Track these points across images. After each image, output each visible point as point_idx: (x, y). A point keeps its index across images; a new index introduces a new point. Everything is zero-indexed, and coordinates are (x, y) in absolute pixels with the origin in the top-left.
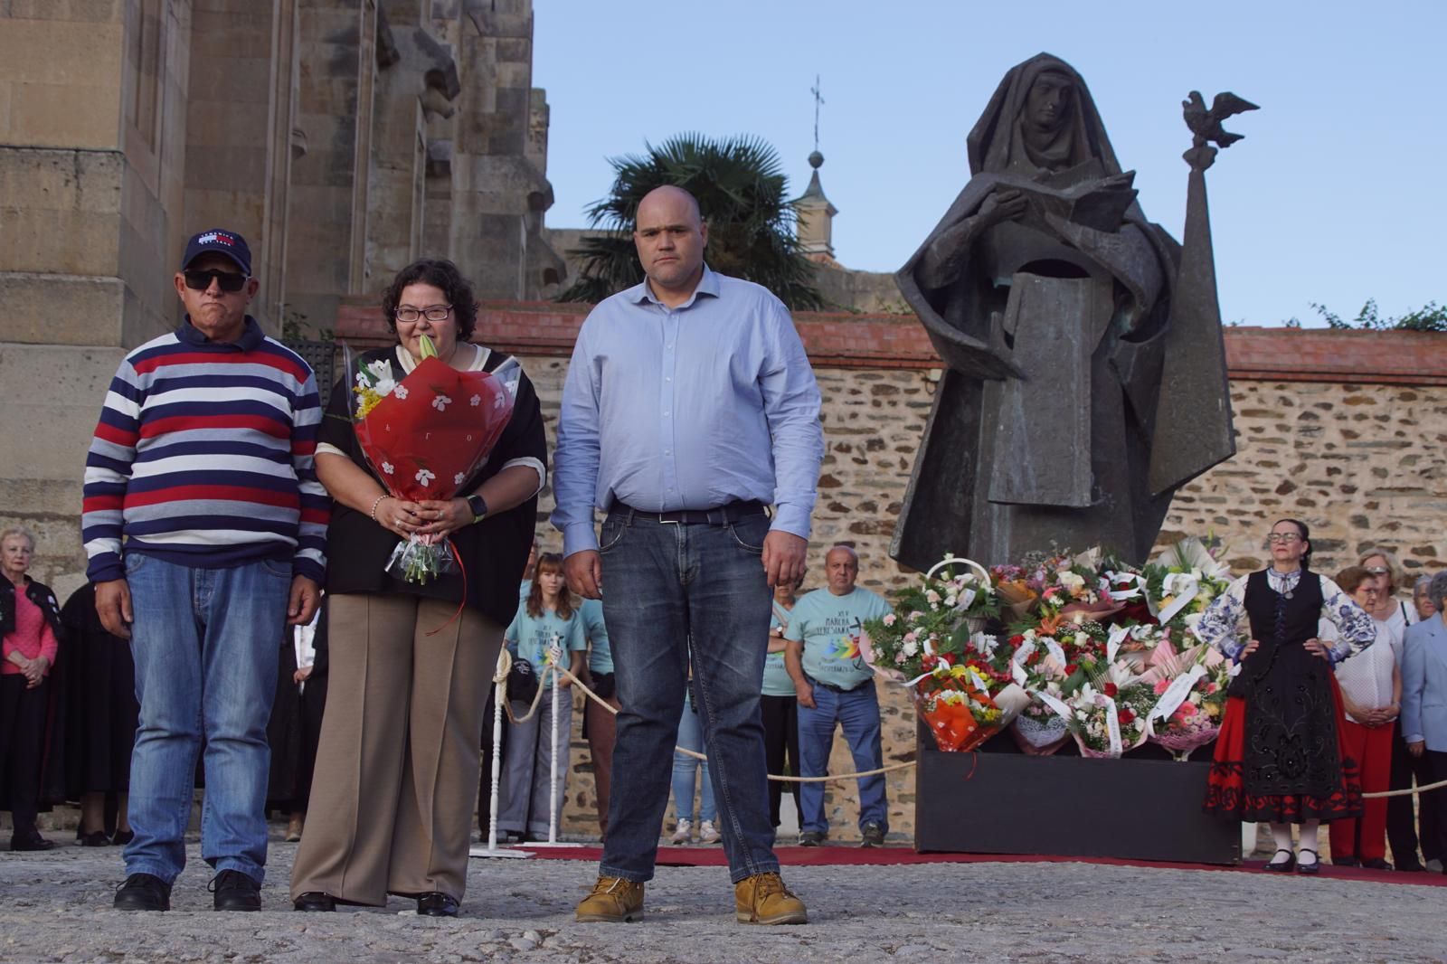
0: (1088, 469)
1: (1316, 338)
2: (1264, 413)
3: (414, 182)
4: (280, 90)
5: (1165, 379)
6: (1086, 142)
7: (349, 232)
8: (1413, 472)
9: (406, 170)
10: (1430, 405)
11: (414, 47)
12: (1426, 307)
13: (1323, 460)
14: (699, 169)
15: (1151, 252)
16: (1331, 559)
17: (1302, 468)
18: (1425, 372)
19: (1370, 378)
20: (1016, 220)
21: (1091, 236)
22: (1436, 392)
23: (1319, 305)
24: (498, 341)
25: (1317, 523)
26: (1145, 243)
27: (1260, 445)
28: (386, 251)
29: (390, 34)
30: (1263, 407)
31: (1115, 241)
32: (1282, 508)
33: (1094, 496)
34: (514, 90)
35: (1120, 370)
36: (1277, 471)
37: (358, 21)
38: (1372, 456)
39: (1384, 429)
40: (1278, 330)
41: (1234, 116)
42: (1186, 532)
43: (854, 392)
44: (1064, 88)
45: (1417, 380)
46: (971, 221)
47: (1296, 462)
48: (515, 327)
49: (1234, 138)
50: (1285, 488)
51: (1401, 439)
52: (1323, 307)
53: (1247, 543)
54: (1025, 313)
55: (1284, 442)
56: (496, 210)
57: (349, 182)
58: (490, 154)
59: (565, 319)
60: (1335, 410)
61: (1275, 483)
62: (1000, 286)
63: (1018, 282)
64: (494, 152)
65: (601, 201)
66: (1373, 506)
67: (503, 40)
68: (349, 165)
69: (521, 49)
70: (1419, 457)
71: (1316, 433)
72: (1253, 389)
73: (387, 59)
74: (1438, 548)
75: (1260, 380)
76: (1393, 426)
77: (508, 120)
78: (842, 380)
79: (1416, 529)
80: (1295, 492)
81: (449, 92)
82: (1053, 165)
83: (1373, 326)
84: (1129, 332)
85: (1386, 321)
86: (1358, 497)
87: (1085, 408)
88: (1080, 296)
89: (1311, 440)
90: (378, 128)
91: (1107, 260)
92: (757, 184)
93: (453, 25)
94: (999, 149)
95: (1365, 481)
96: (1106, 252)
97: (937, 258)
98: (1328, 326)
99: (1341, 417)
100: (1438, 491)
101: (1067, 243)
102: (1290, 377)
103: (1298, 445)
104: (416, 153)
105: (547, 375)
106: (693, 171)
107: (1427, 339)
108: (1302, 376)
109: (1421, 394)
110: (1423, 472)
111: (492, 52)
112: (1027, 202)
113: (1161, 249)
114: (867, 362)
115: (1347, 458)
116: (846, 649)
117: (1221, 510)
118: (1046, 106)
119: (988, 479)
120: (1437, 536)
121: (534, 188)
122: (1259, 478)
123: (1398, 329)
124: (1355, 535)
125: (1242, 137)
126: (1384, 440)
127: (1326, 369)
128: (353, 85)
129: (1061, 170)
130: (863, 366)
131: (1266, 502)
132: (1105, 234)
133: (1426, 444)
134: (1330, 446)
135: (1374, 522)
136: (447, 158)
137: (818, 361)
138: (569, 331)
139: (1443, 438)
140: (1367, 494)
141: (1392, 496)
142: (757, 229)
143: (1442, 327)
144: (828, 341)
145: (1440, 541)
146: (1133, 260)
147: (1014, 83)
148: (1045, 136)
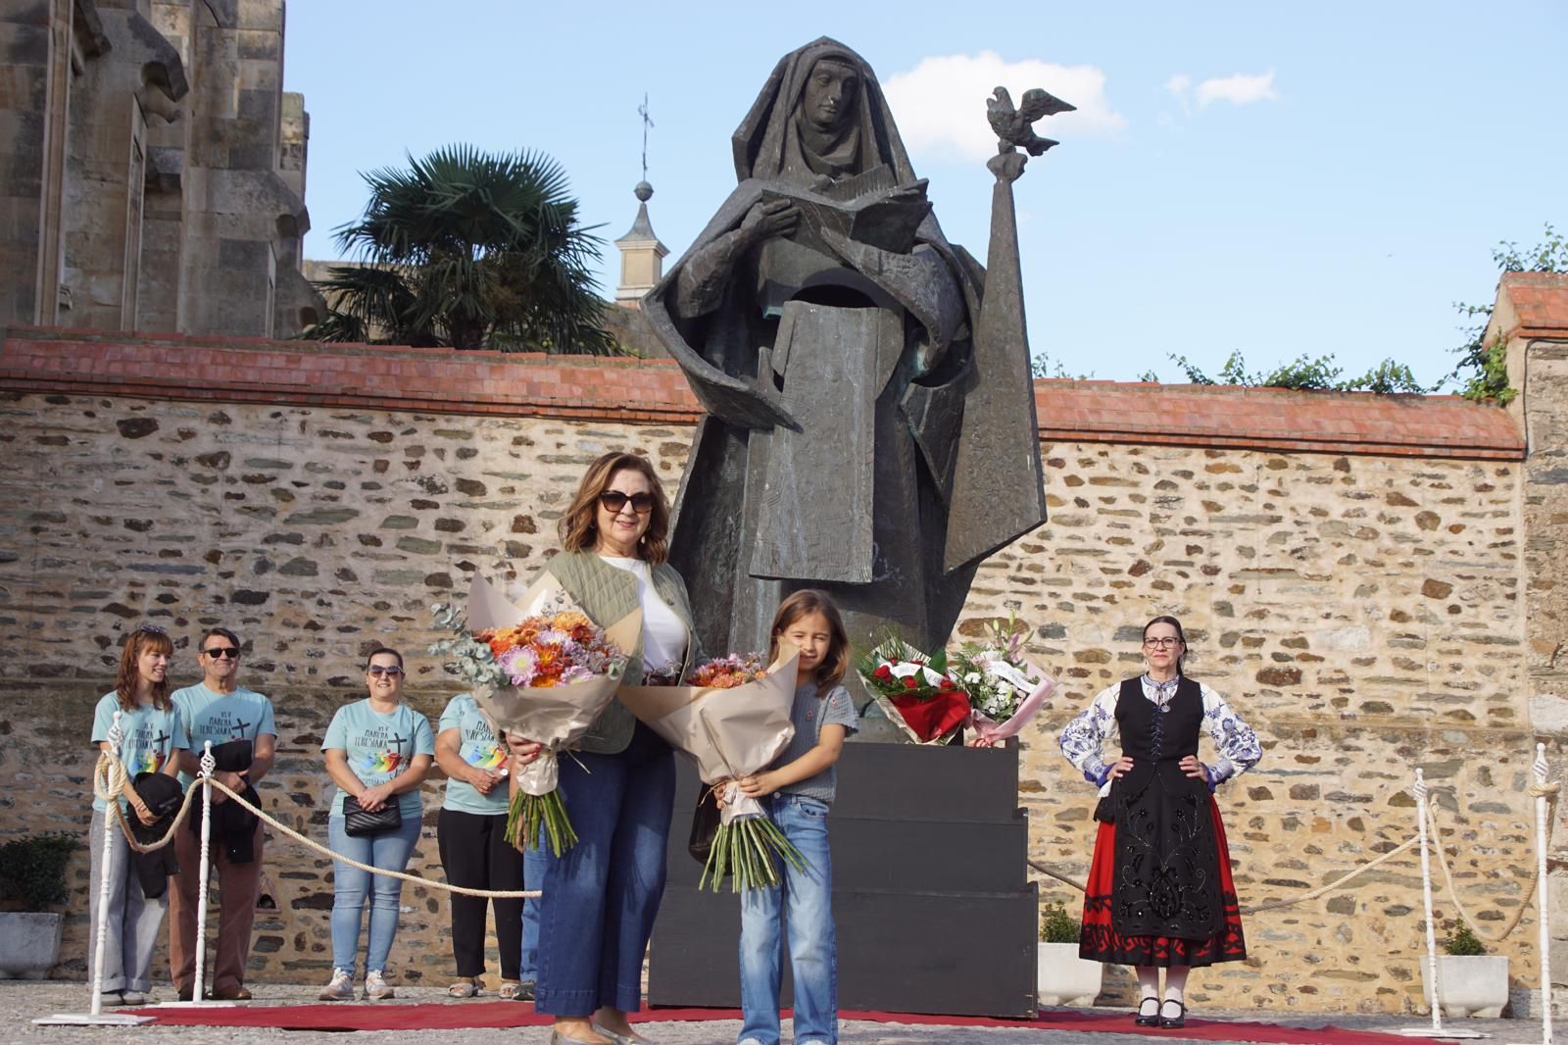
0: (870, 538)
1: (1175, 395)
2: (1115, 481)
3: (130, 198)
5: (964, 431)
7: (36, 254)
8: (1283, 551)
9: (118, 182)
10: (1303, 475)
11: (128, 33)
12: (1298, 361)
13: (1182, 537)
14: (471, 188)
17: (1158, 546)
18: (1296, 435)
19: (1235, 442)
20: (787, 236)
21: (875, 257)
22: (1308, 459)
23: (1179, 357)
24: (205, 385)
26: (942, 267)
27: (1111, 518)
28: (94, 279)
29: (97, 18)
30: (1114, 474)
31: (902, 263)
32: (1135, 592)
33: (877, 570)
34: (260, 92)
35: (910, 419)
36: (1130, 549)
39: (1251, 500)
40: (1133, 385)
42: (1026, 620)
44: (849, 78)
45: (1288, 445)
46: (733, 236)
47: (1153, 539)
48: (228, 368)
49: (1047, 144)
50: (1139, 569)
51: (1270, 513)
52: (1183, 358)
53: (1096, 633)
54: (796, 347)
55: (1139, 515)
56: (238, 235)
57: (35, 192)
58: (230, 168)
59: (289, 359)
60: (1196, 478)
61: (1127, 563)
62: (769, 316)
63: (789, 312)
64: (236, 166)
65: (353, 222)
66: (1239, 590)
67: (246, 33)
68: (36, 171)
69: (269, 44)
70: (1291, 534)
71: (1174, 505)
72: (1103, 454)
73: (94, 47)
74: (1311, 640)
75: (1111, 443)
76: (1261, 497)
77: (252, 128)
78: (624, 437)
79: (1287, 618)
80: (1150, 573)
81: (174, 91)
82: (835, 172)
83: (1239, 382)
84: (923, 373)
85: (1254, 376)
86: (1221, 580)
87: (867, 464)
88: (863, 329)
89: (1169, 513)
90: (81, 131)
91: (894, 286)
92: (541, 208)
93: (184, 13)
94: (770, 151)
95: (1229, 562)
96: (893, 276)
97: (691, 280)
99: (1202, 487)
100: (1310, 573)
101: (847, 264)
102: (1145, 438)
103: (1154, 518)
105: (266, 426)
106: (464, 190)
107: (1300, 397)
108: (1160, 439)
109: (1292, 460)
110: (1294, 552)
111: (234, 47)
112: (799, 214)
113: (961, 275)
114: (653, 416)
115: (1210, 535)
117: (1066, 594)
118: (826, 99)
119: (750, 548)
120: (1310, 626)
121: (285, 210)
122: (1108, 557)
123: (1267, 385)
124: (1218, 624)
125: (1056, 143)
126: (1251, 513)
127: (1185, 431)
128: (41, 74)
129: (845, 177)
130: (649, 420)
131: (1117, 585)
132: (893, 255)
133: (1298, 518)
134: (1190, 520)
135: (1239, 609)
136: (177, 171)
137: (596, 413)
138: (294, 374)
139: (1318, 512)
140: (1231, 577)
141: (1260, 578)
142: (540, 260)
143: (1317, 384)
144: (608, 390)
145: (1313, 632)
146: (927, 286)
147: (789, 71)
148: (825, 137)
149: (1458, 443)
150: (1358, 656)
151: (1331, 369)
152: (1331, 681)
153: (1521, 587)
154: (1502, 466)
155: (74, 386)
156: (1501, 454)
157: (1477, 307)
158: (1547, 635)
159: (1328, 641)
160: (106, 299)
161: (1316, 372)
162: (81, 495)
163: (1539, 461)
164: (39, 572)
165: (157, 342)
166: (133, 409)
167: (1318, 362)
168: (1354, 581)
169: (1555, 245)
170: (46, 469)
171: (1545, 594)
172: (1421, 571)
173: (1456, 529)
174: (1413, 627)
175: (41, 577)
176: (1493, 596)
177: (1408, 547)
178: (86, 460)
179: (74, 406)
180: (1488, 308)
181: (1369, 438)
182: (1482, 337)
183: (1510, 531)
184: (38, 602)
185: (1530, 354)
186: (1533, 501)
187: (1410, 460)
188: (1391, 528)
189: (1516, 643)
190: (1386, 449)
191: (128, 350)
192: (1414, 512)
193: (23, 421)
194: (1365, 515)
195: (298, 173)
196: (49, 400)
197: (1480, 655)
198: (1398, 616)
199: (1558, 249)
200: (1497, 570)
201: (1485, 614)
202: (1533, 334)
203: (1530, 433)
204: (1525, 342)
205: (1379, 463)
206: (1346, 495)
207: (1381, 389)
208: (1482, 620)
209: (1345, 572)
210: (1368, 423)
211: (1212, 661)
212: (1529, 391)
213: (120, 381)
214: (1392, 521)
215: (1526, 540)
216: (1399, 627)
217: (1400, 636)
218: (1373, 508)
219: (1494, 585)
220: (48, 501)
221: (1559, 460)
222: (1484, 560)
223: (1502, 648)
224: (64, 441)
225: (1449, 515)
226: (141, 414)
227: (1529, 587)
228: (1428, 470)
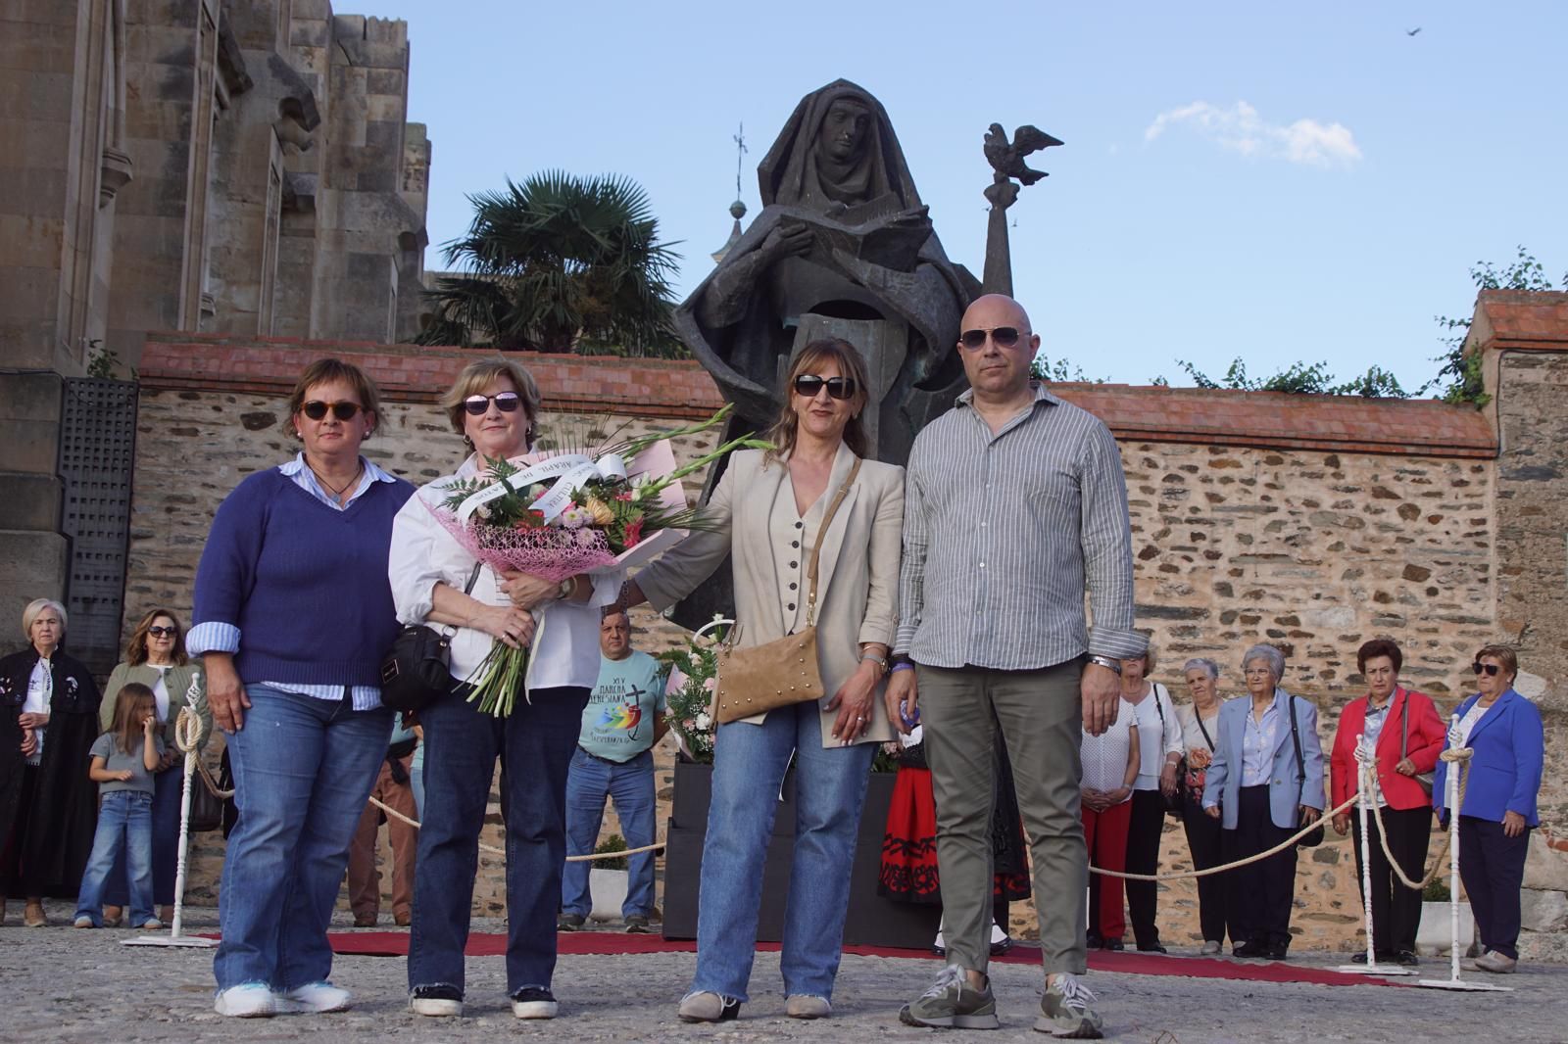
1: (1183, 398)
3: (267, 215)
4: (89, 108)
6: (883, 175)
7: (180, 266)
8: (1278, 539)
9: (258, 203)
10: (1297, 470)
11: (268, 72)
12: (1294, 367)
13: (1187, 525)
14: (562, 207)
15: (949, 295)
16: (1194, 627)
17: (1165, 533)
18: (1292, 434)
19: (1236, 440)
20: (802, 256)
21: (881, 275)
22: (1302, 456)
23: (1186, 363)
25: (1180, 589)
26: (943, 284)
28: (234, 288)
29: (240, 60)
31: (905, 281)
32: (1144, 574)
34: (385, 123)
35: (912, 419)
36: (1141, 535)
37: (195, 42)
38: (1237, 522)
39: (1250, 493)
40: (1145, 389)
41: (1036, 152)
43: (700, 445)
44: (862, 116)
45: (1283, 443)
46: (755, 256)
47: (1160, 527)
49: (1039, 175)
50: (1148, 553)
51: (1267, 504)
52: (1190, 365)
55: (1149, 505)
56: (364, 250)
57: (181, 212)
58: (358, 190)
59: (392, 361)
60: (1200, 472)
62: (788, 327)
63: (805, 323)
64: (364, 188)
65: (458, 239)
66: (1237, 573)
67: (374, 71)
68: (181, 194)
69: (394, 80)
70: (1286, 523)
71: (1180, 496)
73: (238, 85)
74: (1302, 618)
75: (1126, 440)
76: (1259, 490)
77: (379, 155)
78: (688, 432)
79: (1281, 599)
80: (1158, 557)
81: (308, 122)
82: (849, 199)
83: (1241, 386)
84: (923, 379)
85: (1254, 381)
86: (1222, 564)
88: (870, 339)
89: (1175, 503)
90: (225, 159)
92: (624, 227)
93: (321, 53)
94: (792, 180)
95: (1229, 547)
96: (896, 293)
97: (718, 296)
98: (1196, 385)
100: (1302, 558)
101: (856, 281)
102: (1155, 437)
103: (1162, 508)
104: (269, 184)
106: (556, 210)
107: (1296, 401)
108: (1168, 437)
109: (1287, 457)
110: (1288, 539)
111: (363, 83)
112: (813, 237)
113: (960, 292)
115: (1211, 523)
116: (622, 718)
118: (841, 135)
120: (1302, 606)
121: (406, 228)
123: (1267, 390)
124: (1218, 603)
125: (1047, 175)
126: (1250, 504)
127: (1191, 430)
128: (188, 109)
129: (858, 203)
132: (897, 273)
133: (1292, 509)
134: (1195, 510)
135: (1238, 591)
136: (312, 193)
137: (663, 411)
138: (396, 374)
139: (1309, 503)
140: (1231, 561)
141: (1256, 563)
142: (623, 273)
143: (1311, 388)
144: (673, 390)
145: (1304, 611)
146: (927, 302)
147: (809, 110)
148: (840, 168)
149: (1437, 442)
150: (1344, 633)
151: (1323, 376)
152: (1320, 655)
153: (1492, 571)
154: (1477, 463)
155: (204, 384)
156: (1476, 453)
157: (1457, 320)
158: (1516, 615)
159: (1318, 619)
160: (245, 307)
161: (1311, 379)
162: (209, 480)
163: (1511, 459)
164: (171, 547)
165: (277, 345)
166: (255, 404)
167: (1312, 369)
168: (1343, 566)
169: (1527, 265)
170: (179, 457)
171: (1514, 578)
172: (1403, 557)
173: (1434, 520)
174: (1395, 608)
175: (174, 552)
176: (1467, 581)
177: (1391, 536)
178: (213, 449)
179: (203, 401)
180: (1466, 321)
181: (1357, 437)
182: (1462, 347)
183: (1483, 522)
184: (171, 573)
185: (1503, 363)
186: (1505, 495)
187: (1394, 458)
188: (1376, 518)
189: (1487, 622)
190: (1372, 447)
191: (251, 352)
192: (1397, 504)
193: (159, 414)
194: (1352, 507)
195: (421, 194)
196: (181, 396)
197: (1454, 634)
198: (1381, 597)
199: (1529, 269)
200: (1471, 557)
201: (1460, 595)
202: (1506, 344)
203: (1503, 434)
204: (1499, 352)
205: (1365, 461)
206: (1336, 489)
207: (1368, 393)
208: (1457, 601)
209: (1334, 558)
210: (1356, 424)
211: (1212, 636)
212: (1502, 396)
213: (244, 379)
214: (1377, 512)
215: (1497, 530)
216: (1381, 607)
217: (1383, 615)
218: (1359, 500)
219: (1468, 571)
220: (180, 485)
221: (1528, 459)
222: (1459, 548)
223: (1475, 627)
224: (195, 432)
225: (1428, 507)
226: (262, 409)
227: (1499, 572)
228: (1410, 467)
